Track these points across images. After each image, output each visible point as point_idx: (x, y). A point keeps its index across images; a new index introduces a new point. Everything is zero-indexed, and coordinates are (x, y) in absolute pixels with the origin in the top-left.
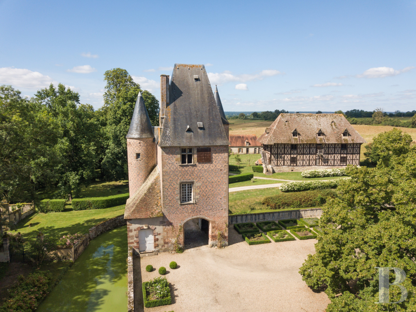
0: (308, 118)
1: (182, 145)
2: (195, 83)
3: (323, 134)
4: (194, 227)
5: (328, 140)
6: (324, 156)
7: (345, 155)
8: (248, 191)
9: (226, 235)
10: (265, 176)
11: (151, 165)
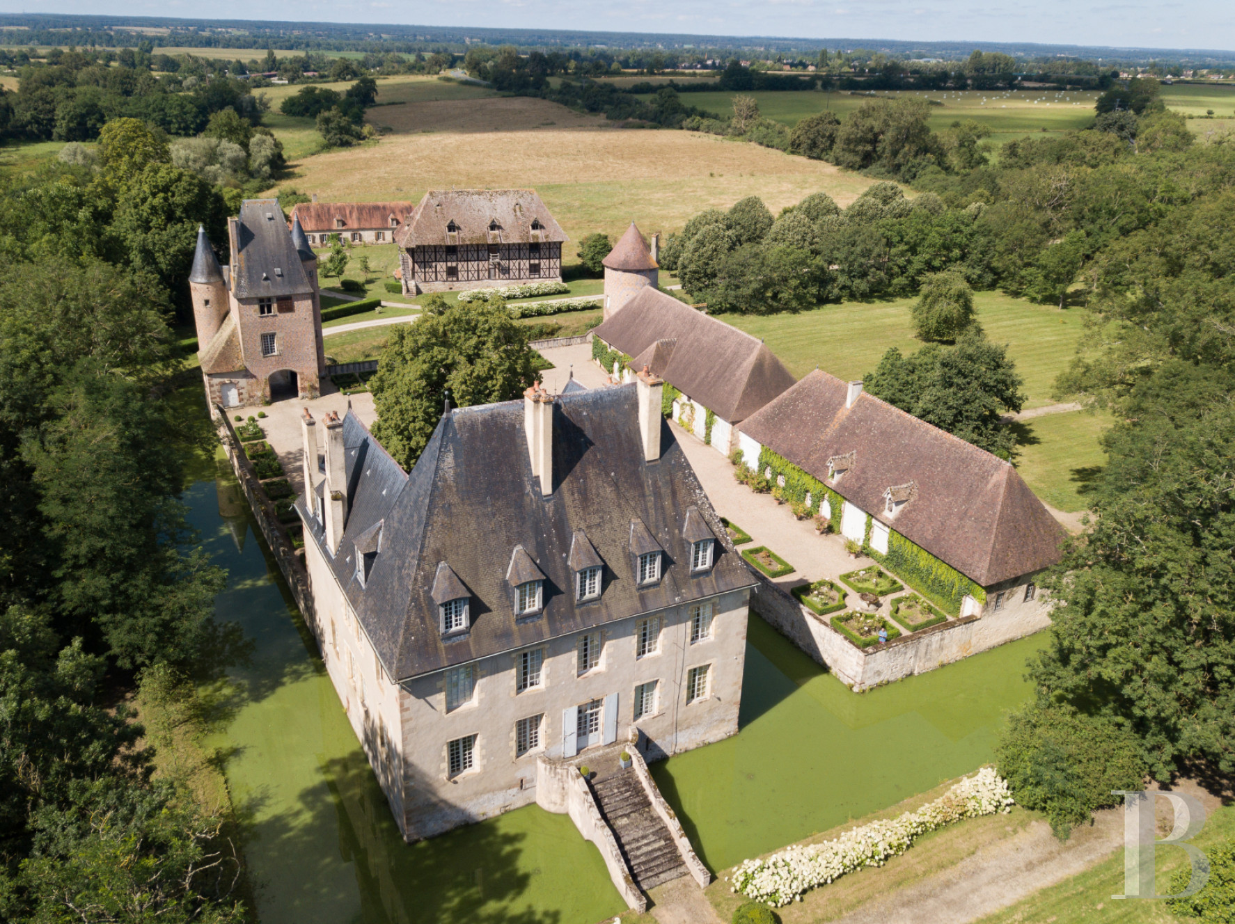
0: (476, 197)
1: (260, 295)
2: (269, 223)
3: (499, 227)
4: (281, 380)
5: (507, 237)
6: (503, 263)
7: (537, 262)
8: (366, 330)
9: (317, 385)
10: (403, 301)
11: (223, 312)
